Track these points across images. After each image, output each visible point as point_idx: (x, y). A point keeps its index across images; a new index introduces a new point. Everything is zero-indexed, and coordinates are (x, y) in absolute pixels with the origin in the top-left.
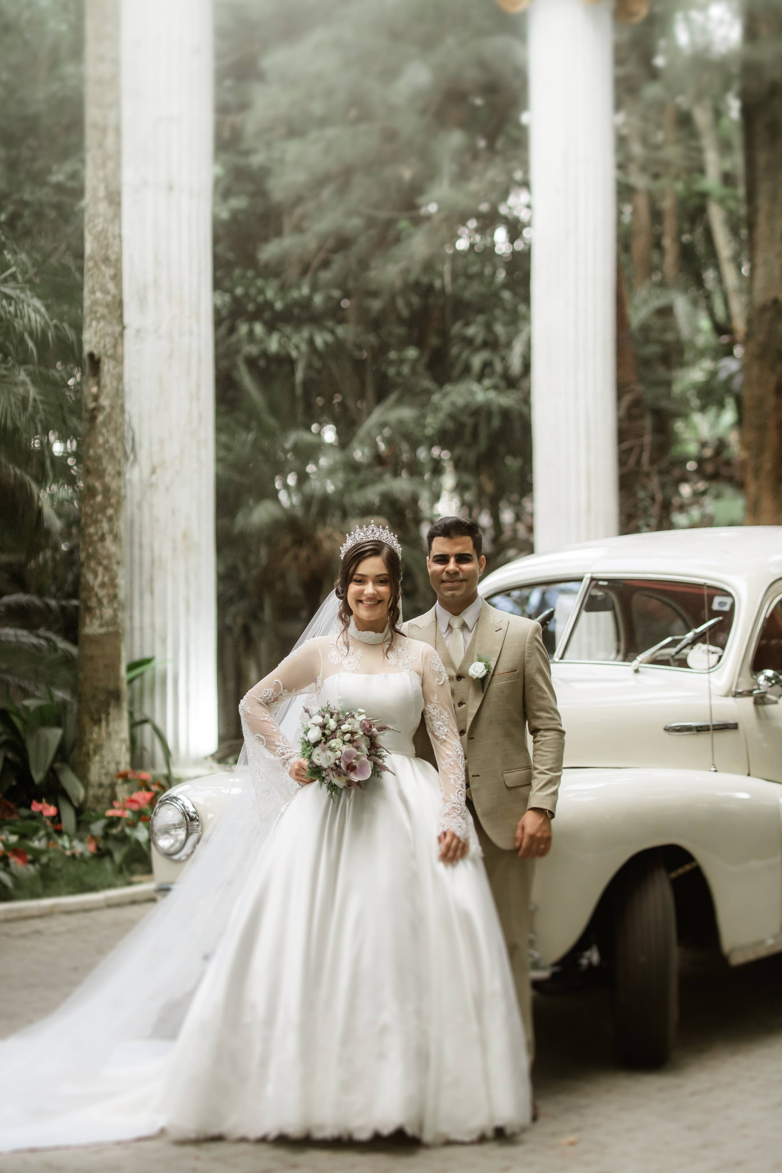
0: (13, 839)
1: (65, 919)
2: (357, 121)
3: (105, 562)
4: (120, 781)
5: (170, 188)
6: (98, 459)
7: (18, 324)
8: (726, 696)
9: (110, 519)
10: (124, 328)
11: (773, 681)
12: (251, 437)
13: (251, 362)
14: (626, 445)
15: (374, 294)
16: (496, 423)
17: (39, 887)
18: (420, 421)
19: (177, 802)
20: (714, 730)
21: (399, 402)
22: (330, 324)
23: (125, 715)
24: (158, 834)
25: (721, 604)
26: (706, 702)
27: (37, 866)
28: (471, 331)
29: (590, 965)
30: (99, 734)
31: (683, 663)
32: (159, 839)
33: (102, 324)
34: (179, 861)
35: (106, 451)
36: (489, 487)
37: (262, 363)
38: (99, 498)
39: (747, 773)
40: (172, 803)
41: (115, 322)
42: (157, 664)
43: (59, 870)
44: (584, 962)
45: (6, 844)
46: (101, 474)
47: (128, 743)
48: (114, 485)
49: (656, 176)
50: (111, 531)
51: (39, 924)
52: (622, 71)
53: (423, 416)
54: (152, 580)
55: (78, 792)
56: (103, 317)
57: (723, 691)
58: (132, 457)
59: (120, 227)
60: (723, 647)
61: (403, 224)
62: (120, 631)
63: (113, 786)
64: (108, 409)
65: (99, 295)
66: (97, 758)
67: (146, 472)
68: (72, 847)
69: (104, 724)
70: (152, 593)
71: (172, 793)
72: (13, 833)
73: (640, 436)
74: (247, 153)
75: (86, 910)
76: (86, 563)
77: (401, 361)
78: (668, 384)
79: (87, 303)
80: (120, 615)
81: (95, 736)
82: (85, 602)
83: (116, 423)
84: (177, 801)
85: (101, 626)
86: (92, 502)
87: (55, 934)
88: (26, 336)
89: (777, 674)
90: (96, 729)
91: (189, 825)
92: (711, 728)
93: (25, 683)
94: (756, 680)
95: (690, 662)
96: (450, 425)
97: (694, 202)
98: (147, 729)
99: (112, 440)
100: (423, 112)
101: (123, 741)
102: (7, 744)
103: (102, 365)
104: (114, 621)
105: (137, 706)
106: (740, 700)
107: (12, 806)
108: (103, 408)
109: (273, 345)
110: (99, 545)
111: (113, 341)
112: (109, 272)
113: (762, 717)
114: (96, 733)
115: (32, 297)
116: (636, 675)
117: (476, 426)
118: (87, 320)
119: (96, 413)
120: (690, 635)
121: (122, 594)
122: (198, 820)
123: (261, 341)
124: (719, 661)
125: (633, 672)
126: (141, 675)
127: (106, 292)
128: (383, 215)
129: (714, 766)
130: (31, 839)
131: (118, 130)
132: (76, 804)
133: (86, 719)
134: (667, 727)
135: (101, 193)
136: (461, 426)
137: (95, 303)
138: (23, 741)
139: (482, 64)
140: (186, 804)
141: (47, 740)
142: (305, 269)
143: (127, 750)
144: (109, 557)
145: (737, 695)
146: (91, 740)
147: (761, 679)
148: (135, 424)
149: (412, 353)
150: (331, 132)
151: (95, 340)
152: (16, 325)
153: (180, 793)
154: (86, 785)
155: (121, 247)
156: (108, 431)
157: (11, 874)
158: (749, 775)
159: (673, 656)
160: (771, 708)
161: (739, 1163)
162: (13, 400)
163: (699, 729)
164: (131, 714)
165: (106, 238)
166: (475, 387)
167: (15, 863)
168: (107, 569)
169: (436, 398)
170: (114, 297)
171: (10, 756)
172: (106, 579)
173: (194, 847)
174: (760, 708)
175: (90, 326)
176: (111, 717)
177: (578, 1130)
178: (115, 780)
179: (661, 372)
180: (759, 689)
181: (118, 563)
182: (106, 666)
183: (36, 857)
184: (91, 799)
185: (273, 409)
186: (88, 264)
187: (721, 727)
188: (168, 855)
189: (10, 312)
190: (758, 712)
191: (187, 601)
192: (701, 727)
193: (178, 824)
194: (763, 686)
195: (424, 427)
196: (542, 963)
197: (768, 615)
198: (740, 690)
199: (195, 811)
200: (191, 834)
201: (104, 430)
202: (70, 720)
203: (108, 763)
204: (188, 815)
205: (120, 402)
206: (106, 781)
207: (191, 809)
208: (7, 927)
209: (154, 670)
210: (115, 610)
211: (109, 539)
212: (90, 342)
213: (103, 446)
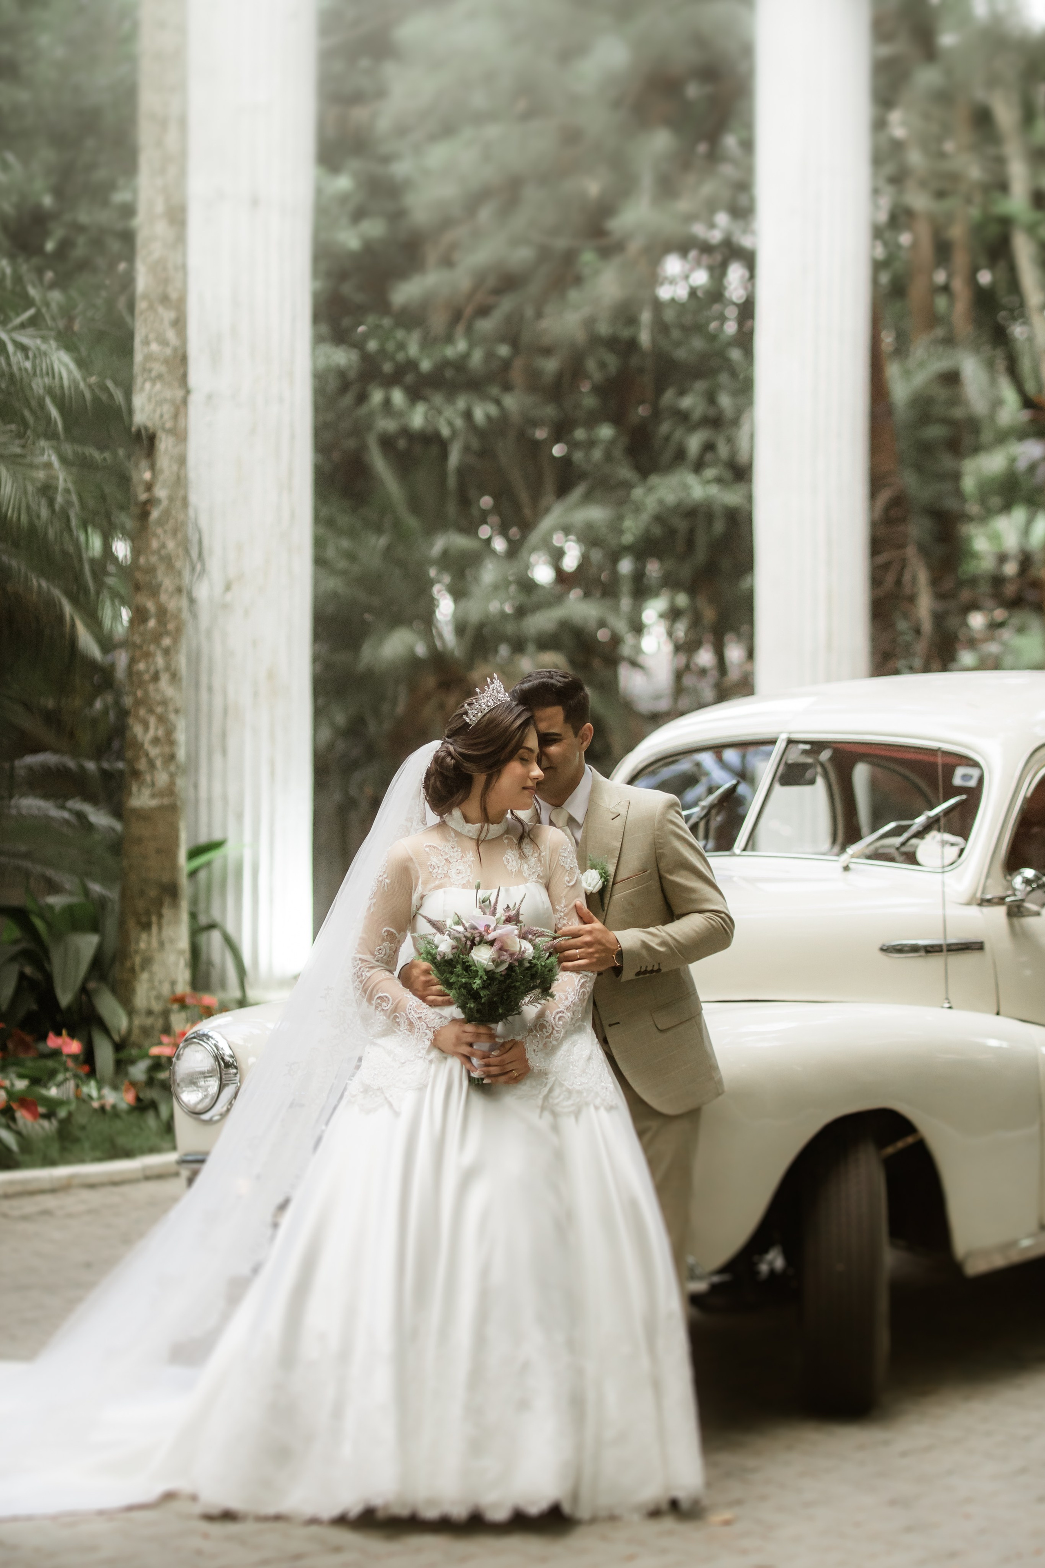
0: (21, 1085)
1: (86, 1194)
2: (527, 116)
3: (159, 710)
4: (175, 1007)
5: (255, 202)
6: (151, 570)
7: (38, 385)
8: (969, 904)
9: (167, 652)
10: (188, 392)
11: (1034, 885)
12: (382, 542)
13: (387, 443)
14: (882, 559)
15: (547, 351)
16: (719, 527)
17: (54, 1151)
18: (616, 526)
19: (208, 1042)
20: (949, 950)
21: (588, 498)
22: (495, 391)
23: (185, 917)
24: (182, 1084)
25: (965, 777)
26: (940, 912)
27: (55, 1122)
28: (686, 402)
29: (772, 1272)
30: (149, 943)
31: (911, 858)
32: (183, 1092)
33: (158, 386)
34: (210, 1122)
35: (161, 558)
36: (709, 614)
37: (402, 444)
38: (152, 623)
39: (995, 1011)
40: (201, 1042)
41: (176, 384)
42: (230, 850)
43: (83, 1128)
44: (764, 1268)
45: (10, 1093)
46: (154, 591)
47: (187, 955)
48: (172, 605)
49: (941, 194)
50: (168, 668)
51: (49, 1202)
52: (886, 50)
53: (620, 518)
54: (224, 735)
55: (119, 1021)
56: (160, 377)
57: (965, 898)
58: (199, 567)
59: (184, 255)
60: (966, 837)
61: (588, 257)
62: (179, 803)
63: (166, 1014)
64: (165, 503)
65: (154, 347)
66: (145, 976)
67: (219, 589)
68: (101, 1097)
69: (154, 929)
70: (224, 752)
71: (202, 1029)
72: (21, 1076)
73: (902, 546)
74: (386, 160)
75: (116, 1182)
76: (133, 711)
77: (591, 444)
78: (956, 477)
79: (138, 357)
80: (180, 782)
81: (143, 945)
82: (131, 763)
83: (176, 520)
84: (208, 1039)
85: (153, 796)
86: (142, 628)
87: (70, 1216)
88: (48, 401)
89: (1040, 875)
90: (144, 936)
91: (224, 1072)
92: (945, 948)
93: (50, 873)
94: (1010, 882)
95: (920, 857)
96: (657, 531)
97: (993, 230)
98: (216, 936)
99: (171, 545)
100: (617, 104)
101: (181, 952)
102: (26, 955)
103: (157, 442)
104: (170, 791)
105: (202, 906)
106: (988, 910)
107: (28, 1039)
108: (158, 501)
109: (418, 418)
110: (151, 687)
111: (172, 409)
112: (168, 315)
113: (1018, 934)
114: (144, 942)
115: (58, 349)
116: (847, 873)
117: (692, 532)
118: (139, 381)
119: (148, 507)
120: (920, 820)
121: (181, 754)
122: (236, 1068)
123: (400, 414)
124: (960, 855)
125: (841, 870)
126: (208, 864)
127: (164, 342)
128: (561, 243)
129: (948, 1001)
130: (46, 1086)
131: (183, 123)
132: (116, 1038)
133: (131, 923)
134: (884, 945)
135: (160, 208)
136: (672, 532)
137: (149, 357)
138: (46, 952)
139: (699, 40)
140: (220, 1045)
141: (78, 951)
142: (456, 316)
143: (186, 965)
144: (164, 703)
145: (984, 902)
146: (137, 952)
147: (1018, 881)
148: (203, 522)
149: (606, 432)
150: (492, 131)
151: (149, 408)
152: (34, 386)
153: (213, 1029)
154: (131, 1012)
155: (185, 283)
156: (165, 532)
157: (18, 1134)
158: (998, 1014)
159: (898, 849)
160: (1030, 922)
161: (953, 1555)
162: (30, 488)
163: (929, 949)
164: (193, 916)
165: (165, 269)
166: (691, 479)
167: (22, 1116)
168: (162, 719)
169: (638, 493)
170: (175, 350)
171: (28, 970)
172: (161, 733)
173: (231, 1104)
174: (1015, 921)
175: (142, 389)
176: (165, 921)
177: (739, 1502)
178: (169, 1006)
179: (947, 462)
180: (1015, 895)
181: (177, 711)
182: (159, 851)
183: (51, 1109)
184: (136, 1032)
185: (415, 505)
186: (141, 305)
187: (960, 947)
188: (195, 1114)
189: (26, 370)
190: (1012, 926)
191: (272, 764)
192: (932, 946)
193: (209, 1072)
194: (1020, 890)
195: (621, 532)
196: (698, 1271)
197: (1029, 794)
198: (988, 897)
199: (232, 1054)
200: (227, 1085)
201: (159, 531)
202: (110, 924)
203: (161, 982)
204: (223, 1059)
205: (181, 493)
206: (157, 1007)
207: (227, 1052)
208: (5, 1206)
209: (225, 858)
210: (172, 776)
211: (164, 678)
212: (143, 409)
213: (158, 552)
